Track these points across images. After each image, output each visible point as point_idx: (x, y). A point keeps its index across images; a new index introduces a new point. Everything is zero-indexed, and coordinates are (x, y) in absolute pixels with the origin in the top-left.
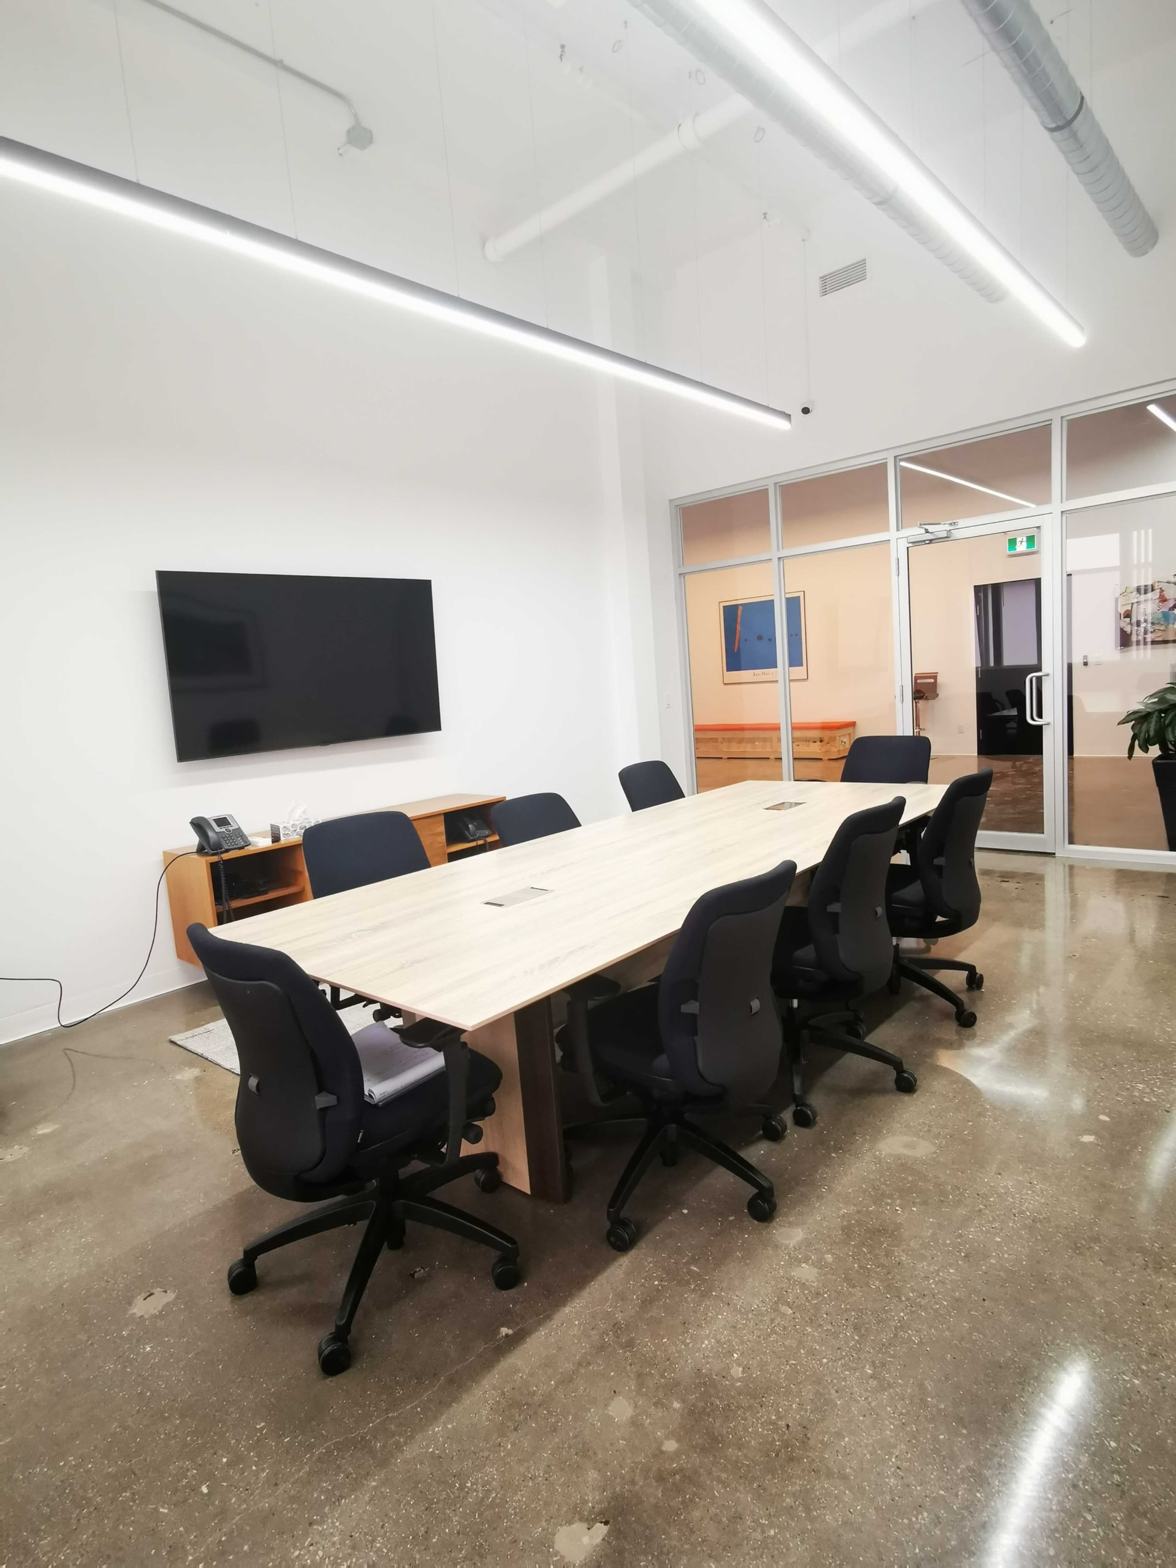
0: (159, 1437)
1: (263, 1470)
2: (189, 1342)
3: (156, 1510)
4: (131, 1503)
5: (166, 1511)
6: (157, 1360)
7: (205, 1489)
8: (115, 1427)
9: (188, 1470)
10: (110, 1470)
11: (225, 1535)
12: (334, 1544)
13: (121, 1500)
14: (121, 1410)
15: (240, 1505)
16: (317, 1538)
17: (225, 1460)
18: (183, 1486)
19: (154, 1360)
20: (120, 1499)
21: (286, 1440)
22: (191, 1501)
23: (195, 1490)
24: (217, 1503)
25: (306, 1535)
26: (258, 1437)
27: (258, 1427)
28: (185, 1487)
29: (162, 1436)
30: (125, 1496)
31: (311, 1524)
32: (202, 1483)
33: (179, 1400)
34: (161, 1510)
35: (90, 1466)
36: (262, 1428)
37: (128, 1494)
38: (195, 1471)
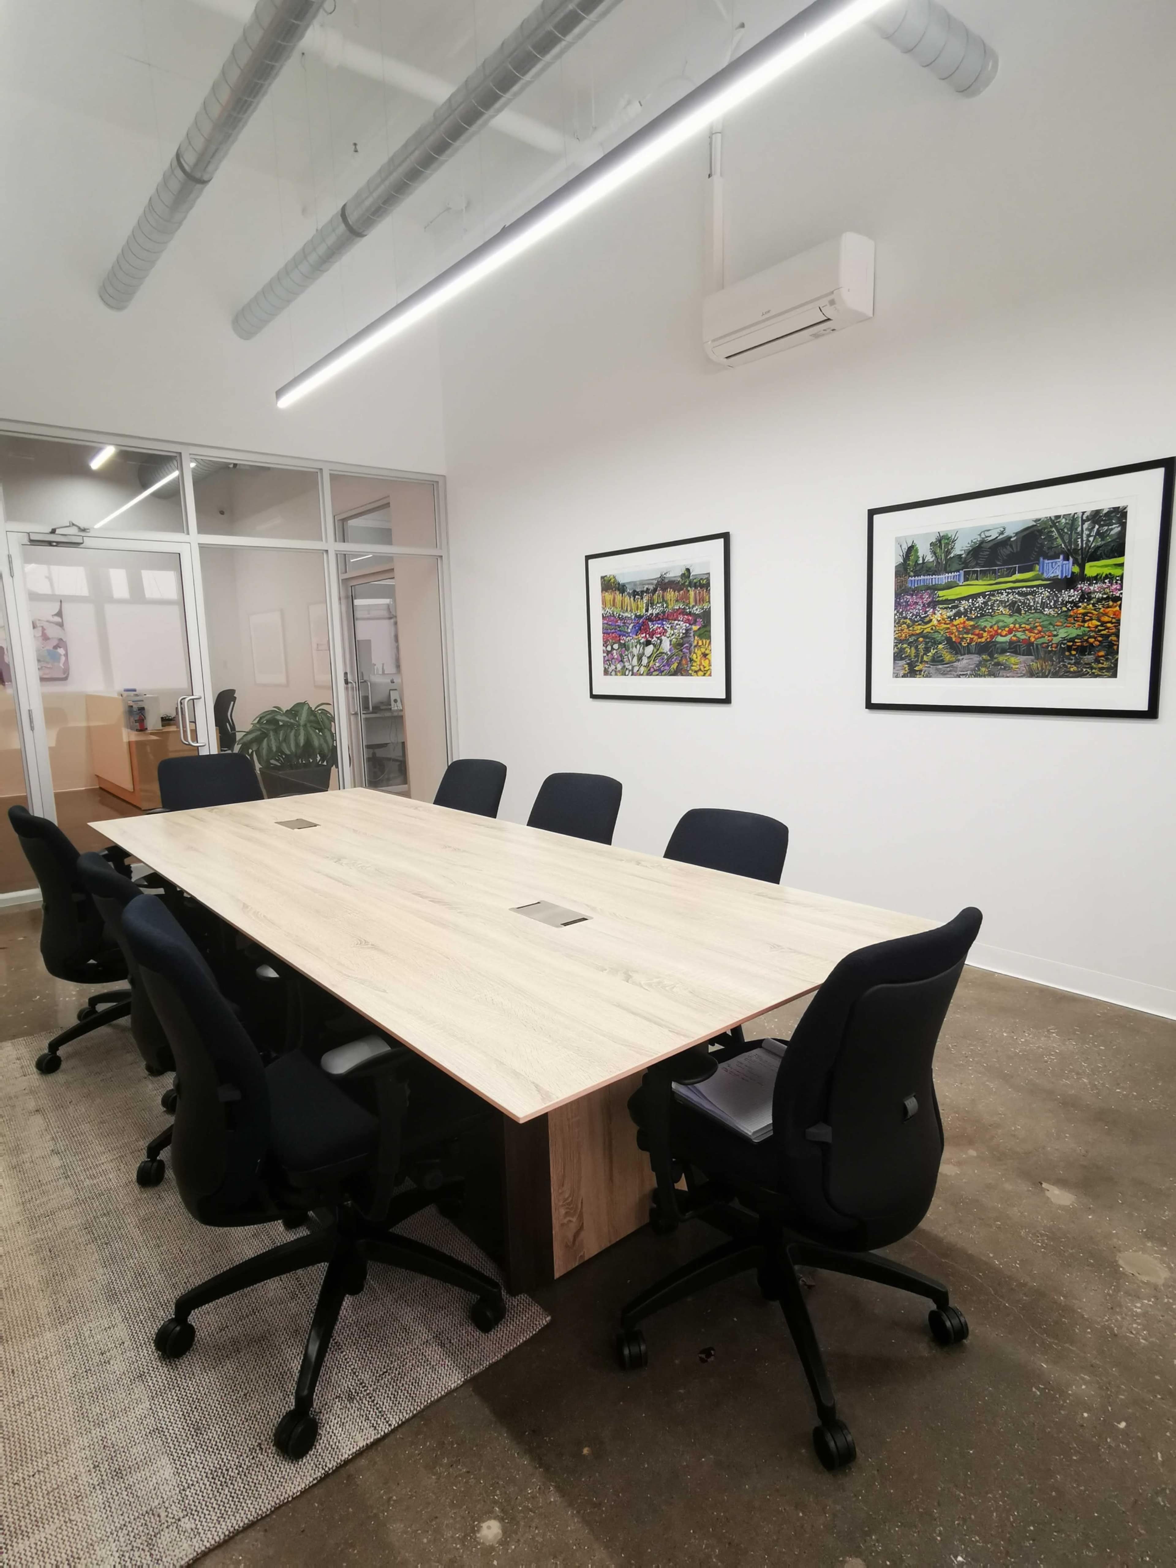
0: (1085, 1491)
1: (1083, 1379)
2: (939, 1504)
3: (1163, 1463)
4: (1168, 1492)
5: (1159, 1454)
6: (977, 1538)
7: (1123, 1425)
8: (1090, 1551)
9: (1110, 1447)
10: (1143, 1532)
11: (1156, 1396)
12: (1123, 1318)
13: (1170, 1504)
14: (1065, 1554)
15: (1124, 1391)
16: (1124, 1329)
17: (1086, 1415)
18: (1128, 1446)
19: (977, 1541)
20: (1168, 1505)
21: (1045, 1366)
22: (1139, 1434)
23: (1125, 1432)
24: (1130, 1411)
25: (1126, 1338)
26: (1049, 1390)
27: (1038, 1393)
28: (1128, 1444)
29: (1082, 1488)
30: (1164, 1502)
31: (1116, 1335)
32: (1118, 1429)
33: (1029, 1486)
34: (1160, 1459)
35: (1148, 1559)
36: (1038, 1389)
37: (1160, 1499)
38: (1109, 1440)
